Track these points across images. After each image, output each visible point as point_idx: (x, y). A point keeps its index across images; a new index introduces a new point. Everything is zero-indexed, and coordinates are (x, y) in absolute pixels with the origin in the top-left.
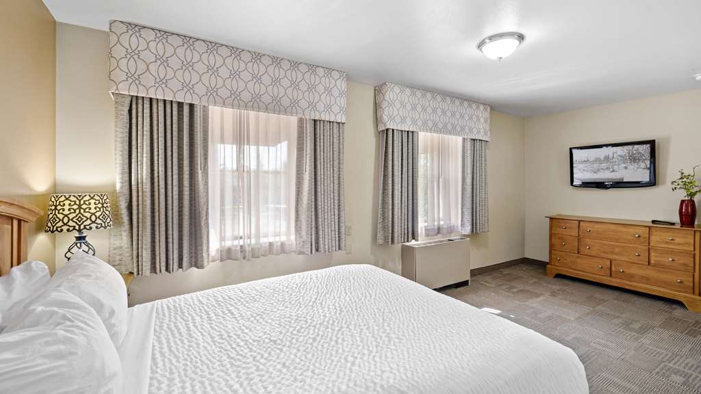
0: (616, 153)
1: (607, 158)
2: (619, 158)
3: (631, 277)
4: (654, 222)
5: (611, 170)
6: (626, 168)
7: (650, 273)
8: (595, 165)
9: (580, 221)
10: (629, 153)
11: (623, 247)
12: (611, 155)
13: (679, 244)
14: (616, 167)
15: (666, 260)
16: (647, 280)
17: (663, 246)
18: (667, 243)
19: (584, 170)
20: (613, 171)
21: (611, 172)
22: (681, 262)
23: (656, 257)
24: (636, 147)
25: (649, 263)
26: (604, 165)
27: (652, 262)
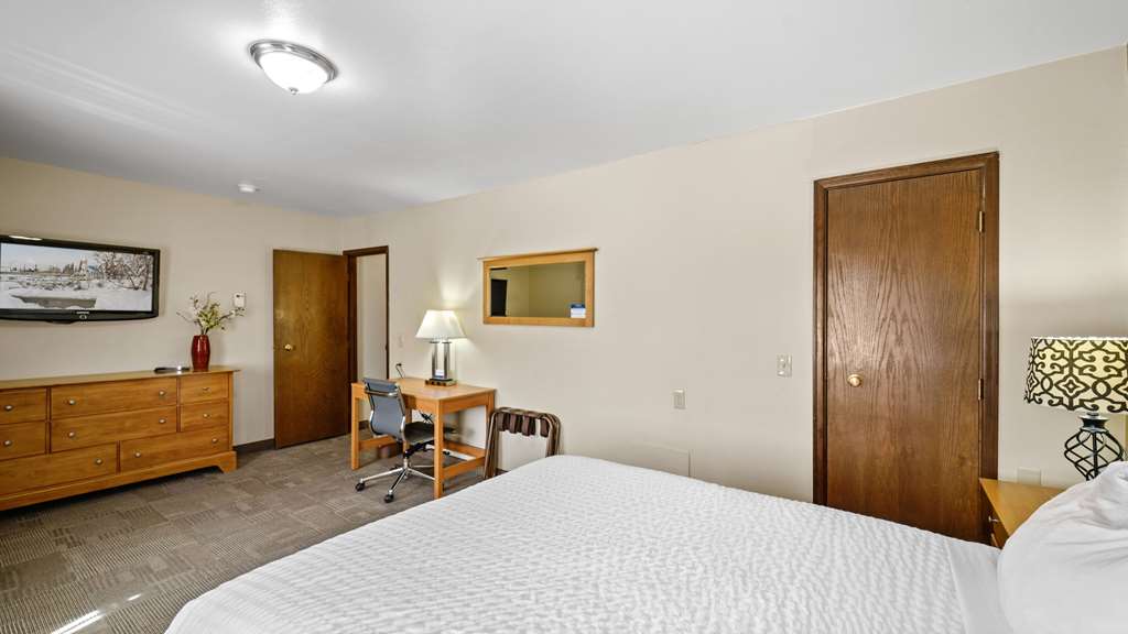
0: (86, 262)
1: (69, 270)
2: (91, 270)
3: (152, 459)
4: (157, 370)
5: (76, 286)
6: (100, 285)
7: (181, 442)
8: (48, 278)
9: (49, 388)
10: (107, 264)
11: (139, 416)
12: (77, 266)
13: (213, 393)
14: (83, 283)
15: (199, 418)
16: (175, 454)
17: (195, 400)
18: (200, 395)
19: (28, 284)
20: (79, 288)
21: (75, 289)
22: (216, 415)
23: (186, 417)
24: (119, 255)
25: (178, 429)
26: (65, 279)
27: (182, 426)
